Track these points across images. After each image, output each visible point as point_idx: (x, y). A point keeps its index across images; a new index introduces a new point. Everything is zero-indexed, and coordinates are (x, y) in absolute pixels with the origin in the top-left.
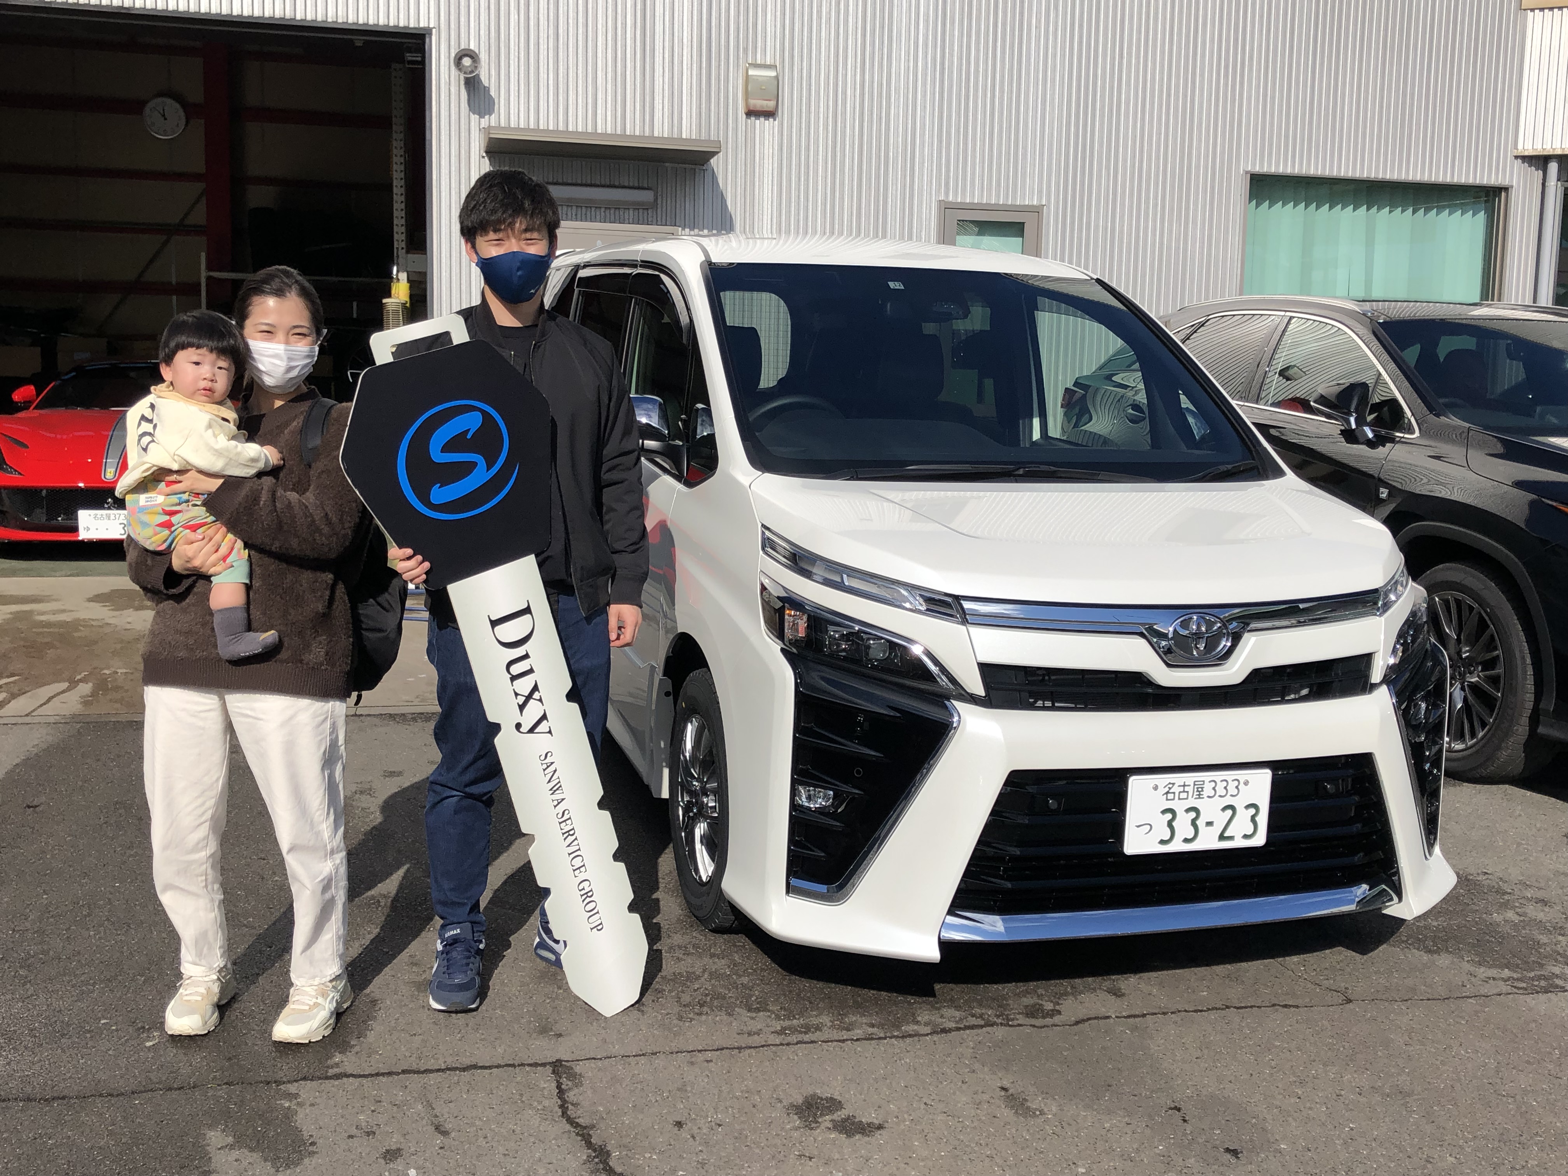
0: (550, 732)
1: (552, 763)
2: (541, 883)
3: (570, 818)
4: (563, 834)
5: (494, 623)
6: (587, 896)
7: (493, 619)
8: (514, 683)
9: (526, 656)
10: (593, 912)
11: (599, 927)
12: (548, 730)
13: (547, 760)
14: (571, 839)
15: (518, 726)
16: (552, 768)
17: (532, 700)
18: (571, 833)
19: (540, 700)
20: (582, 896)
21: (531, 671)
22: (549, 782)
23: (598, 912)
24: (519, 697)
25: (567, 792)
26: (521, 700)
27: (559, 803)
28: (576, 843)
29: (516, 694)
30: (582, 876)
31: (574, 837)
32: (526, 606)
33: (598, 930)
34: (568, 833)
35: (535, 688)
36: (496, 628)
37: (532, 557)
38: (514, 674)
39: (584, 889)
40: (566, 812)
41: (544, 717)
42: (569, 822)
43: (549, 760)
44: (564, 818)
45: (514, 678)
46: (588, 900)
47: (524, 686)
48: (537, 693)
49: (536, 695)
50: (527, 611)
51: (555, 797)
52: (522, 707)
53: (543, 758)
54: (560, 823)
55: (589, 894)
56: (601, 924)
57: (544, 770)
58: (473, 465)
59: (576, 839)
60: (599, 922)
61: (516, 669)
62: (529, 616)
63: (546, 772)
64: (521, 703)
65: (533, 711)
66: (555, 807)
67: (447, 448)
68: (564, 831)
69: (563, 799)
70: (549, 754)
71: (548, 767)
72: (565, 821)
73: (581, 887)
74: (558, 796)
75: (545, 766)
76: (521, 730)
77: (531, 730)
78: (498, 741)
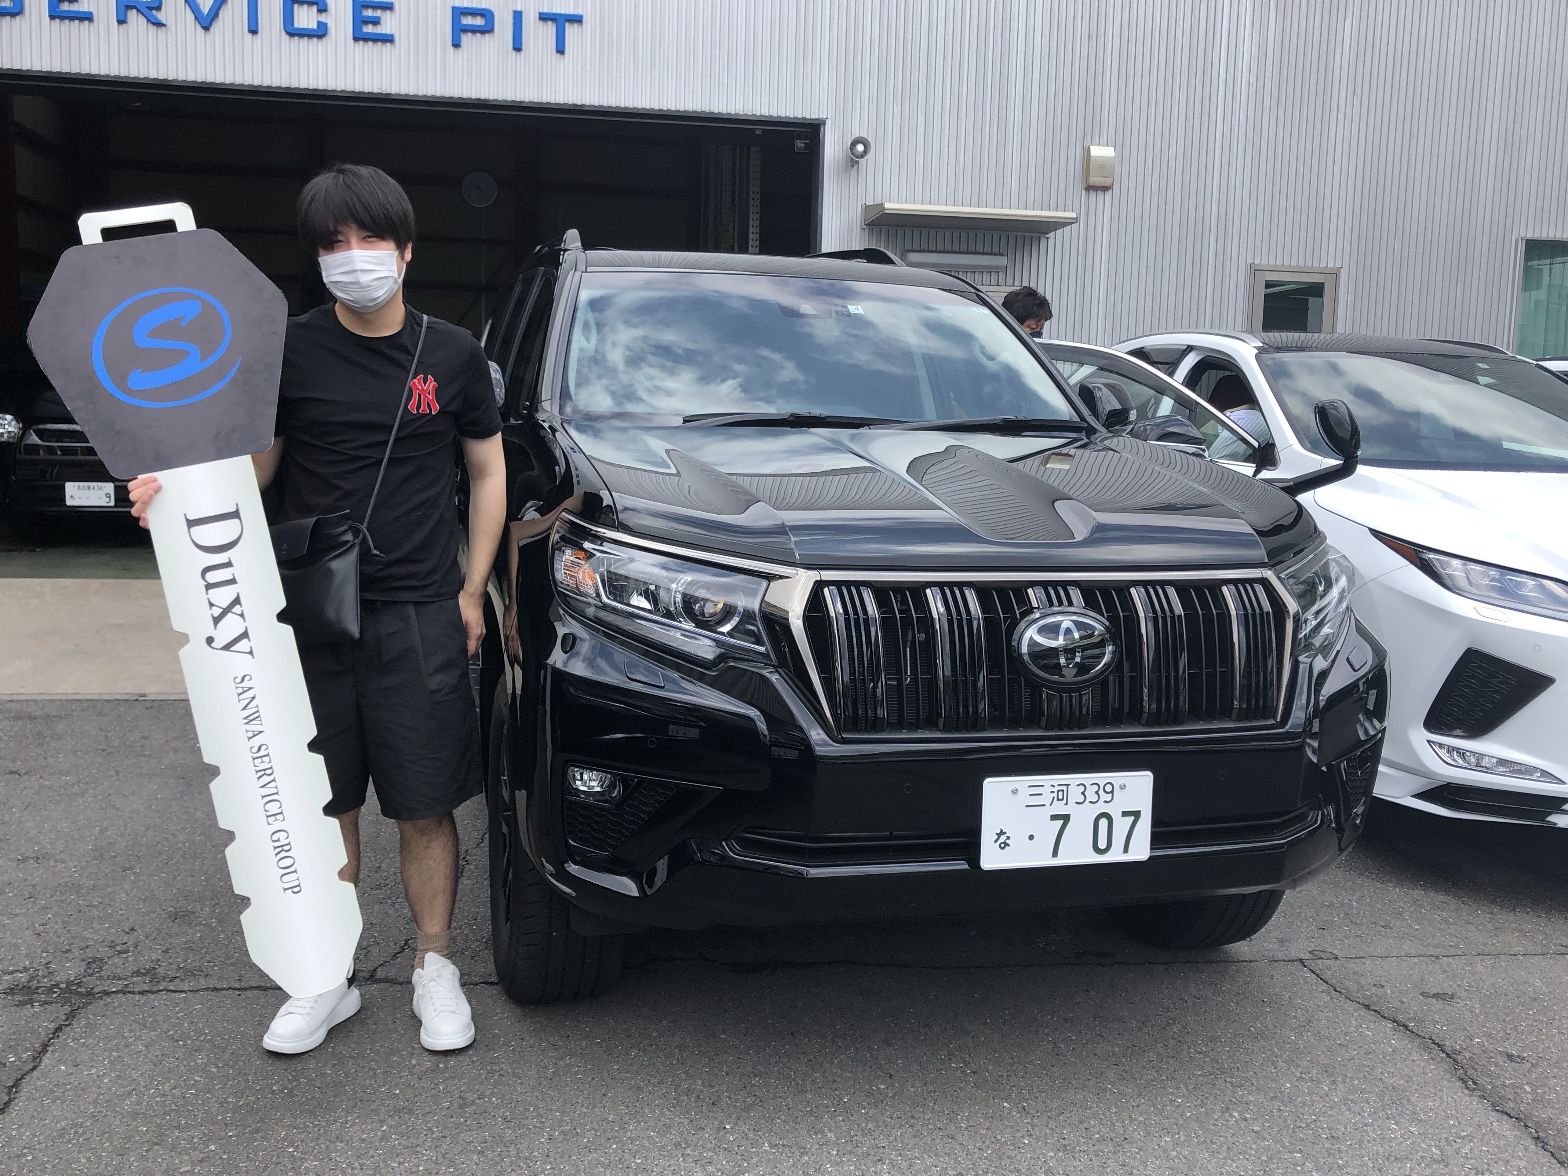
0: (251, 653)
1: (250, 688)
2: (224, 823)
3: (268, 755)
4: (257, 772)
5: (191, 523)
6: (283, 850)
7: (190, 518)
8: (210, 591)
9: (229, 564)
10: (289, 870)
11: (296, 890)
12: (249, 650)
13: (244, 684)
14: (266, 779)
15: (210, 640)
16: (250, 694)
17: (230, 614)
18: (268, 772)
19: (242, 615)
20: (275, 848)
21: (233, 581)
22: (244, 709)
23: (295, 871)
24: (213, 608)
25: (268, 722)
26: (217, 612)
27: (255, 736)
28: (273, 784)
29: (211, 605)
30: (278, 825)
31: (271, 778)
32: (234, 509)
33: (294, 893)
34: (263, 772)
35: (237, 601)
36: (194, 529)
37: (249, 456)
38: (211, 582)
39: (278, 840)
40: (264, 747)
41: (245, 635)
42: (264, 759)
43: (246, 684)
44: (260, 753)
45: (209, 586)
46: (283, 854)
47: (223, 597)
48: (238, 607)
49: (237, 609)
50: (236, 515)
51: (249, 727)
52: (217, 620)
53: (238, 680)
54: (254, 759)
55: (286, 848)
56: (299, 886)
57: (239, 695)
58: (185, 353)
59: (274, 780)
60: (296, 883)
61: (214, 577)
62: (236, 521)
63: (241, 697)
64: (216, 615)
65: (231, 626)
66: (249, 738)
67: (154, 334)
68: (258, 769)
69: (260, 732)
70: (247, 678)
71: (244, 692)
72: (261, 757)
73: (275, 837)
74: (254, 727)
75: (240, 690)
76: (213, 645)
77: (227, 647)
78: (184, 653)
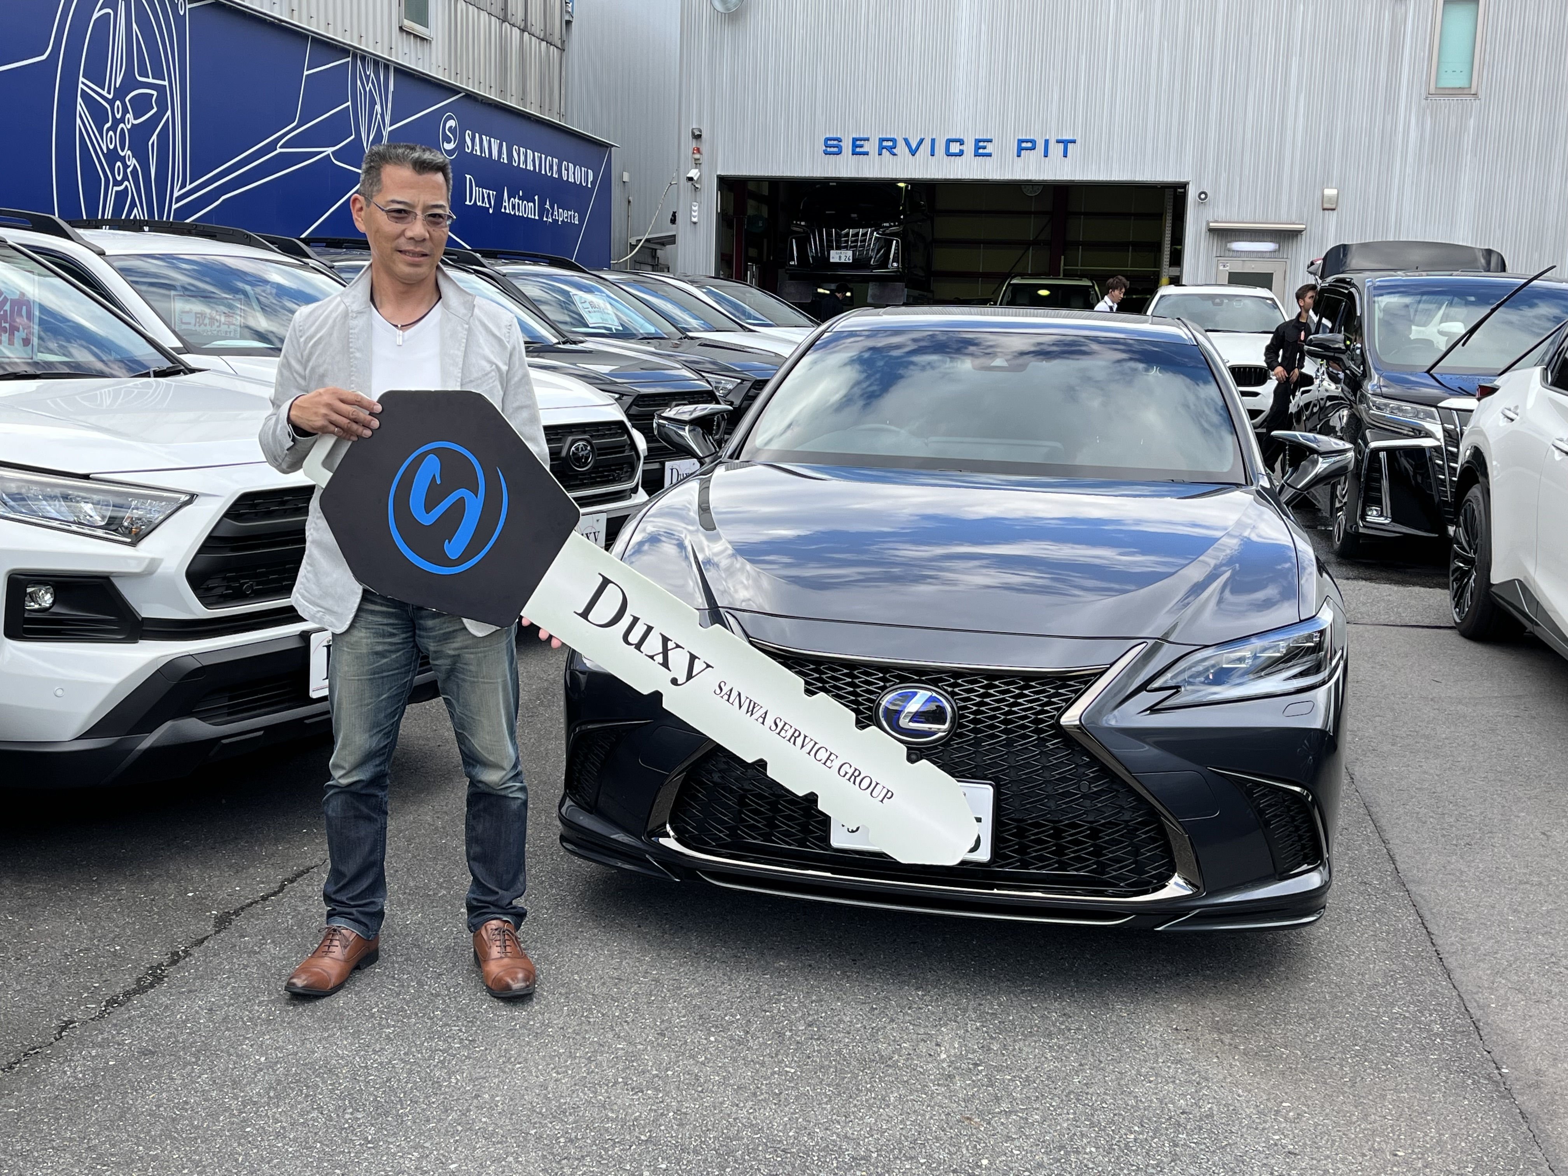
0: (708, 666)
3: (785, 724)
5: (585, 615)
6: (855, 777)
7: (580, 611)
8: (642, 649)
9: (636, 620)
11: (889, 795)
13: (723, 692)
14: (799, 741)
15: (674, 682)
16: (734, 694)
17: (670, 653)
18: (797, 734)
19: (678, 646)
20: (849, 780)
21: (650, 629)
23: (877, 784)
24: (655, 658)
25: (764, 702)
26: (660, 658)
27: (764, 719)
28: (807, 740)
29: (652, 657)
30: (837, 764)
31: (802, 737)
32: (601, 579)
33: (890, 797)
35: (665, 640)
36: (590, 617)
38: (636, 642)
39: (846, 773)
40: (778, 721)
41: (693, 658)
43: (726, 689)
44: (779, 727)
45: (638, 646)
46: (858, 780)
47: (653, 644)
48: (669, 643)
49: (671, 645)
50: (605, 582)
51: (755, 716)
52: (665, 664)
53: (718, 691)
54: (779, 734)
55: (857, 773)
56: (888, 791)
57: (728, 700)
58: (461, 500)
59: (805, 737)
60: (885, 791)
61: (634, 638)
63: (731, 701)
64: (661, 662)
65: (679, 660)
66: (763, 723)
67: (429, 507)
68: (788, 738)
69: (766, 713)
70: (722, 685)
71: (729, 696)
72: (782, 729)
73: (842, 773)
74: (759, 713)
75: (726, 697)
76: (679, 683)
77: (690, 676)
78: (667, 704)
